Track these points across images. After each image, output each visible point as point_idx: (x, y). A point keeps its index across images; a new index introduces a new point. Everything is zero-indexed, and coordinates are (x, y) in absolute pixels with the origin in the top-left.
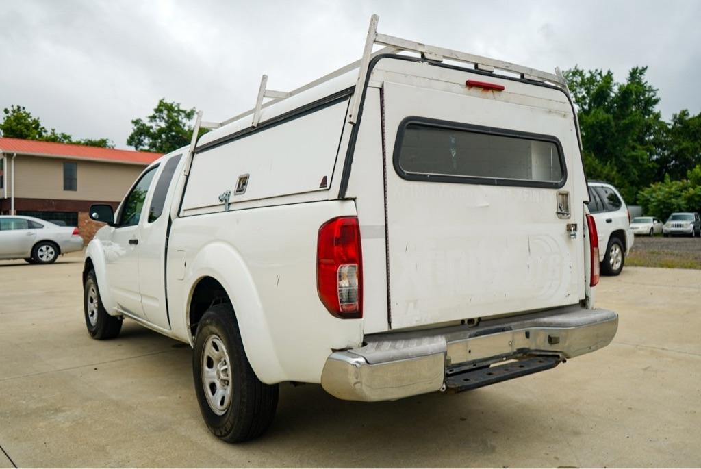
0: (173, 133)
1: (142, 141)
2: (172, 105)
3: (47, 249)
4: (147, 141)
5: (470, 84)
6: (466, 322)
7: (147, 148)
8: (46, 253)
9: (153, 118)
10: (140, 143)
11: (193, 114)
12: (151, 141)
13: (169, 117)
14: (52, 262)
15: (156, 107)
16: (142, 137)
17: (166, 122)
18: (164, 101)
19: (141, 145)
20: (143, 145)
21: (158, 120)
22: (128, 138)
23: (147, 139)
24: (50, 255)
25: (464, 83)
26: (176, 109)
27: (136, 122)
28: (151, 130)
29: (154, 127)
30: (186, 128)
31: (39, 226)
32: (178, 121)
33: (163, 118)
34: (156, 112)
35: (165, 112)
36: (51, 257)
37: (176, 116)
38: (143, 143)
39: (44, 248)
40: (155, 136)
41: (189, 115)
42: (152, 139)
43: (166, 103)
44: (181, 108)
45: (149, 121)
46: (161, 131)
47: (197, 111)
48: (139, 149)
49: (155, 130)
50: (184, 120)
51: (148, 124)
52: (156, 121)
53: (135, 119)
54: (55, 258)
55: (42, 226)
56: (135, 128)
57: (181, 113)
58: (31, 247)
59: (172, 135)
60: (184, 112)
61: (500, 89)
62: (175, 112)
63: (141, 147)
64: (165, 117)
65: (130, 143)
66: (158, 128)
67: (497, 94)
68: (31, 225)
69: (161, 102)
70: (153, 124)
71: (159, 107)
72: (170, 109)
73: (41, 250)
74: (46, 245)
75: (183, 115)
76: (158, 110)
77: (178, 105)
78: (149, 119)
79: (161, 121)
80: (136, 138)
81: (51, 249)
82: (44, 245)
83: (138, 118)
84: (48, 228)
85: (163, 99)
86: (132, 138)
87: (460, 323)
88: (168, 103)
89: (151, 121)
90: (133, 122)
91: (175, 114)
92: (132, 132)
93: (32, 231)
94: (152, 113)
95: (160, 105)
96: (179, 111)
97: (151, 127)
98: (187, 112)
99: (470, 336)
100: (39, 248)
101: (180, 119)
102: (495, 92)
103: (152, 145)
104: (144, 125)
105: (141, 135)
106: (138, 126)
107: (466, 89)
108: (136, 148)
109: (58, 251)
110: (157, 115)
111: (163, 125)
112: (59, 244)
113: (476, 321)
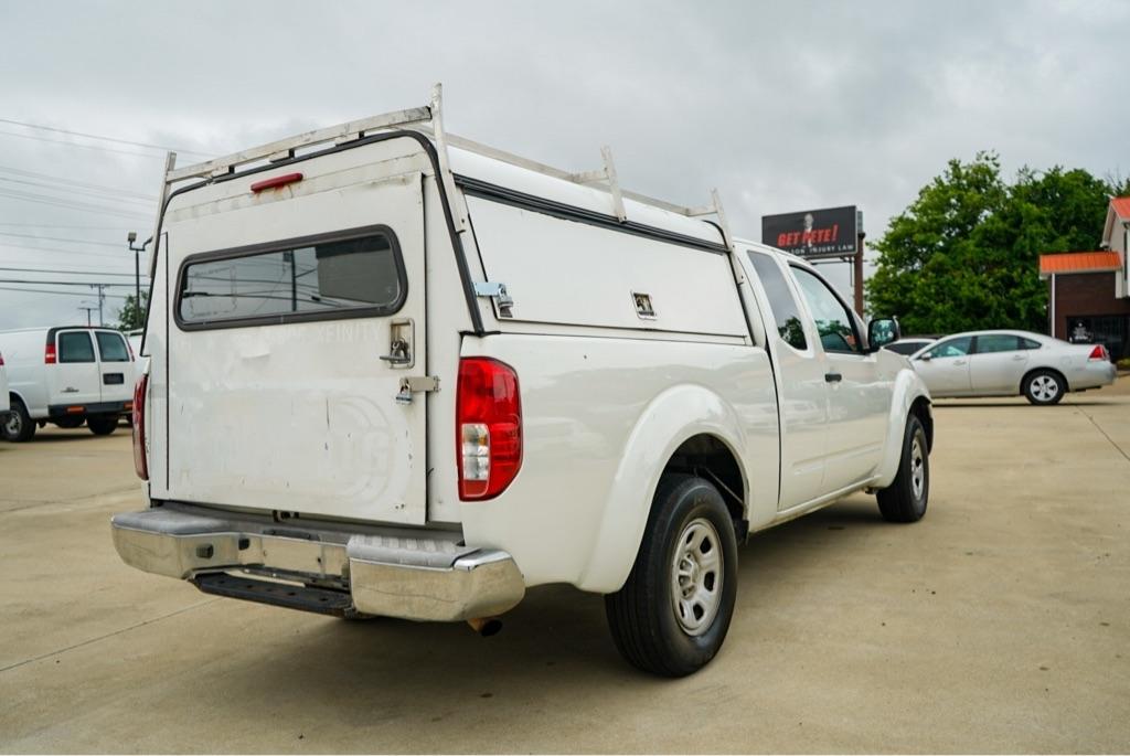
3: (1046, 381)
5: (258, 190)
6: (279, 515)
8: (1044, 388)
14: (1055, 402)
24: (1050, 392)
25: (250, 191)
31: (1034, 345)
36: (1053, 394)
39: (1041, 380)
54: (1059, 396)
55: (1039, 345)
58: (1020, 379)
61: (298, 178)
67: (295, 187)
68: (1022, 344)
73: (1037, 384)
74: (1045, 374)
81: (1052, 382)
82: (1041, 375)
84: (1048, 348)
87: (271, 513)
93: (1022, 353)
99: (265, 533)
100: (1031, 381)
102: (292, 185)
107: (255, 197)
109: (1064, 386)
112: (1065, 373)
113: (292, 515)
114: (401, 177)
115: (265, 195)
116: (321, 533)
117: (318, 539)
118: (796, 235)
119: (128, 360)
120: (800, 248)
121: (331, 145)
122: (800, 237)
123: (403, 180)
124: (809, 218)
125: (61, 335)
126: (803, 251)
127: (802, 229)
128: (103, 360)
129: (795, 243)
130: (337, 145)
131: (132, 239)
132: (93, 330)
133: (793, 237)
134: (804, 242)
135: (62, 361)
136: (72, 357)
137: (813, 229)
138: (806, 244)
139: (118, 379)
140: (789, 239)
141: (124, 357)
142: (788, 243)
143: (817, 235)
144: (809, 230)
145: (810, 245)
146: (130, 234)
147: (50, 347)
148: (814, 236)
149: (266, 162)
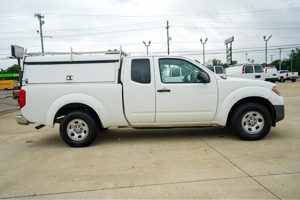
119: (262, 72)
125: (246, 67)
128: (255, 72)
131: (265, 38)
132: (254, 65)
135: (245, 73)
136: (248, 72)
139: (259, 77)
141: (261, 71)
146: (264, 36)
147: (243, 70)
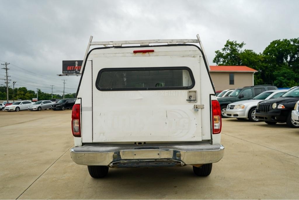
0: (233, 55)
1: (220, 60)
2: (232, 42)
4: (222, 60)
5: (135, 52)
6: (137, 144)
7: (222, 63)
9: (224, 49)
10: (219, 61)
11: (243, 45)
12: (224, 60)
13: (231, 48)
15: (225, 44)
16: (220, 58)
17: (230, 50)
18: (229, 41)
19: (219, 62)
20: (220, 62)
21: (226, 50)
22: (214, 60)
23: (222, 59)
25: (133, 52)
26: (235, 44)
27: (217, 52)
28: (224, 55)
29: (225, 53)
30: (240, 52)
32: (236, 49)
33: (229, 49)
34: (226, 47)
35: (230, 46)
37: (234, 47)
38: (220, 61)
40: (225, 57)
41: (241, 46)
42: (224, 59)
43: (230, 42)
44: (237, 43)
45: (222, 51)
46: (228, 55)
47: (245, 43)
48: (218, 64)
49: (225, 55)
50: (239, 49)
51: (222, 52)
52: (225, 50)
53: (216, 51)
56: (217, 54)
57: (237, 45)
59: (233, 56)
60: (238, 44)
61: (153, 51)
62: (234, 45)
63: (219, 63)
64: (230, 48)
65: (214, 62)
66: (226, 53)
67: (151, 53)
69: (228, 41)
70: (224, 52)
71: (226, 44)
72: (232, 44)
75: (238, 46)
76: (226, 46)
77: (236, 42)
78: (222, 50)
79: (228, 50)
80: (217, 59)
83: (218, 50)
85: (229, 40)
86: (215, 59)
87: (134, 143)
88: (231, 41)
89: (223, 51)
90: (216, 52)
91: (234, 46)
92: (215, 56)
94: (224, 47)
95: (227, 43)
96: (236, 45)
97: (223, 54)
98: (240, 44)
101: (236, 48)
102: (149, 53)
103: (224, 62)
104: (220, 53)
105: (219, 58)
106: (218, 53)
107: (134, 54)
108: (217, 63)
110: (226, 48)
111: (229, 52)
113: (143, 143)
114: (193, 56)
115: (137, 54)
116: (159, 147)
117: (158, 148)
118: (73, 67)
120: (74, 71)
121: (167, 44)
122: (74, 68)
123: (194, 56)
124: (77, 63)
126: (75, 72)
127: (75, 65)
129: (72, 69)
130: (168, 45)
133: (72, 68)
134: (75, 69)
137: (78, 66)
138: (76, 70)
140: (71, 68)
142: (70, 69)
143: (79, 67)
144: (77, 66)
145: (77, 70)
148: (78, 68)
149: (139, 45)
